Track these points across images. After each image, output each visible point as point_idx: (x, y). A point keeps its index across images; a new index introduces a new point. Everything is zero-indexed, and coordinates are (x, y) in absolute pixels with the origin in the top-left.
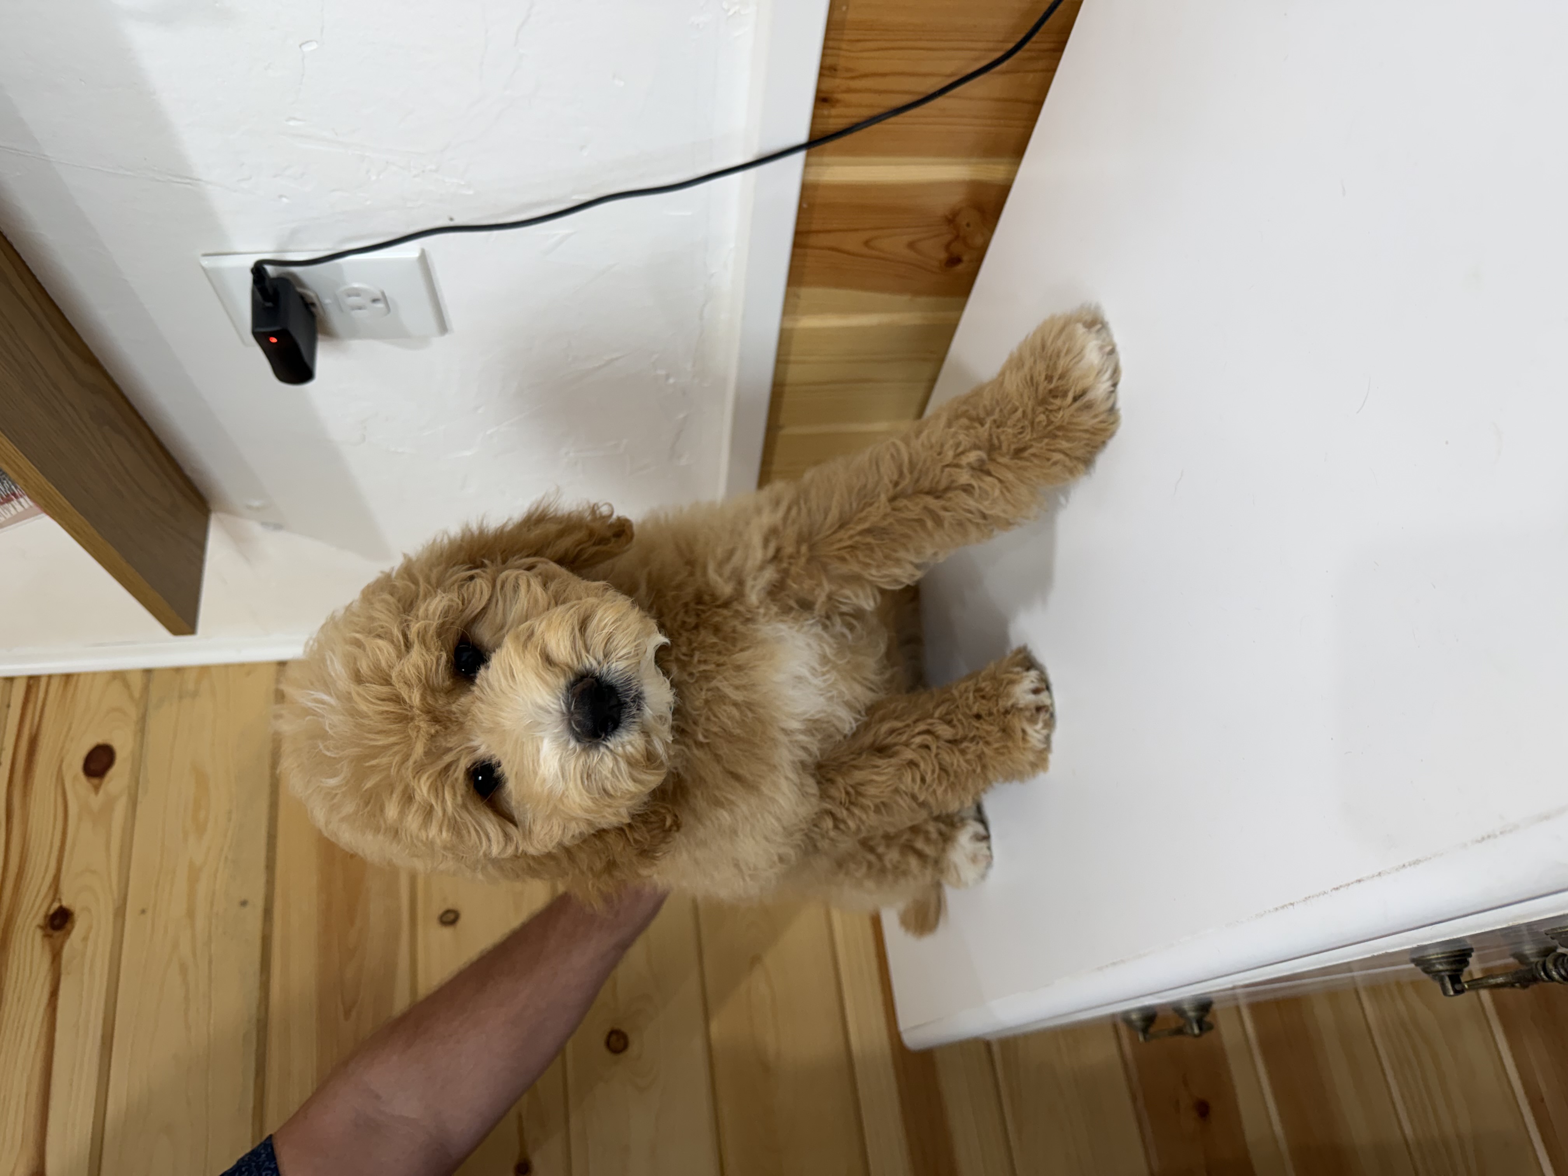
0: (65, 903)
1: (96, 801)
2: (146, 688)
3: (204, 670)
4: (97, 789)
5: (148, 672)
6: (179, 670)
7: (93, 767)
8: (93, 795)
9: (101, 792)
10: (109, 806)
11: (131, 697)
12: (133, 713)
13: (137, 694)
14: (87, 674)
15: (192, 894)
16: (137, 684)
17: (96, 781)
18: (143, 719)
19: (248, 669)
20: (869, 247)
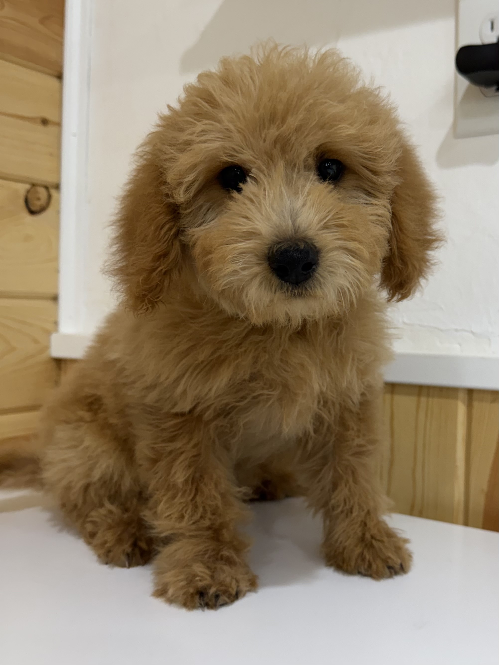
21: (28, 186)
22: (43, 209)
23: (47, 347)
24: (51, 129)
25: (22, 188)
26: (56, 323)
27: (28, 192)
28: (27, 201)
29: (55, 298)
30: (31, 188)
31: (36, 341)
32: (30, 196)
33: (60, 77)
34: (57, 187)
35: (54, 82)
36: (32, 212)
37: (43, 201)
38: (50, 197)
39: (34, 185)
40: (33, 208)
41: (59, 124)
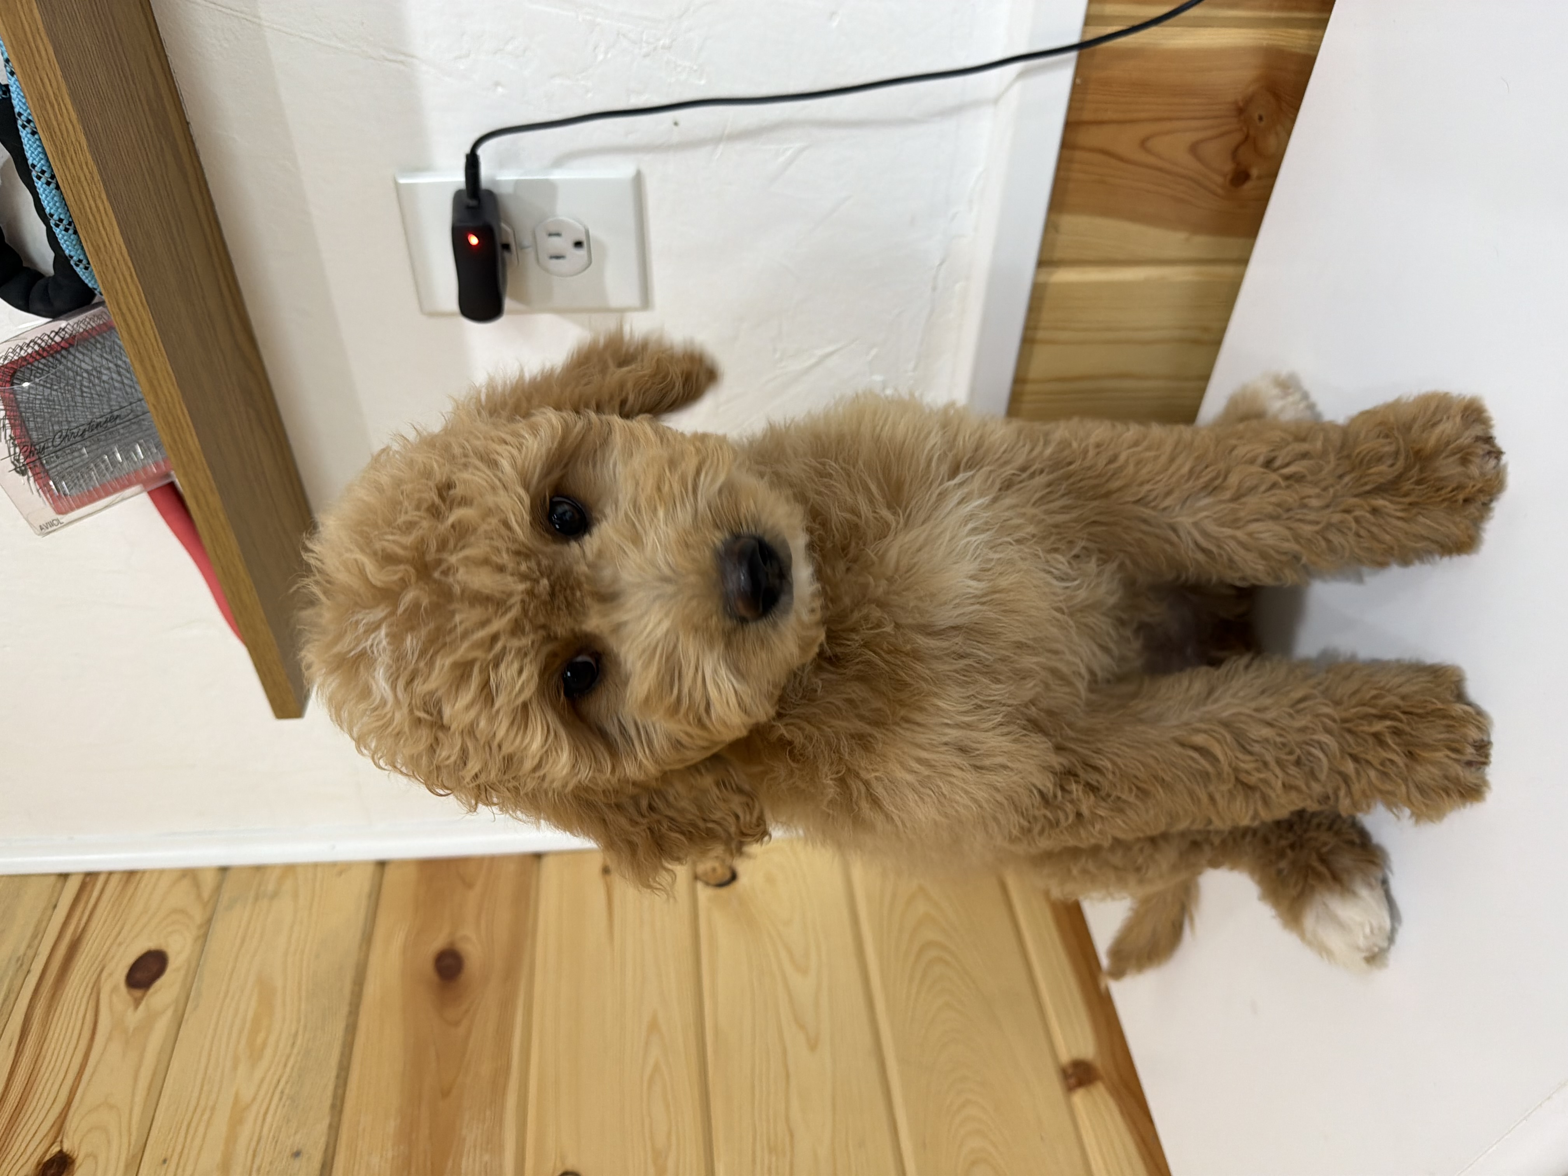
0: (66, 1147)
1: (133, 1018)
2: (218, 889)
3: (289, 869)
4: (137, 1003)
5: (224, 870)
6: (259, 869)
7: (138, 976)
8: (130, 1011)
9: (142, 1007)
10: (147, 1026)
11: (199, 896)
12: (198, 916)
13: (206, 894)
14: (152, 872)
15: (231, 1139)
16: (209, 882)
17: (138, 993)
18: (208, 923)
19: (341, 868)
20: (1148, 151)
21: (700, 886)
25: (704, 893)
27: (707, 884)
28: (721, 885)
30: (701, 880)
32: (713, 882)
33: (538, 856)
39: (696, 878)
40: (728, 876)
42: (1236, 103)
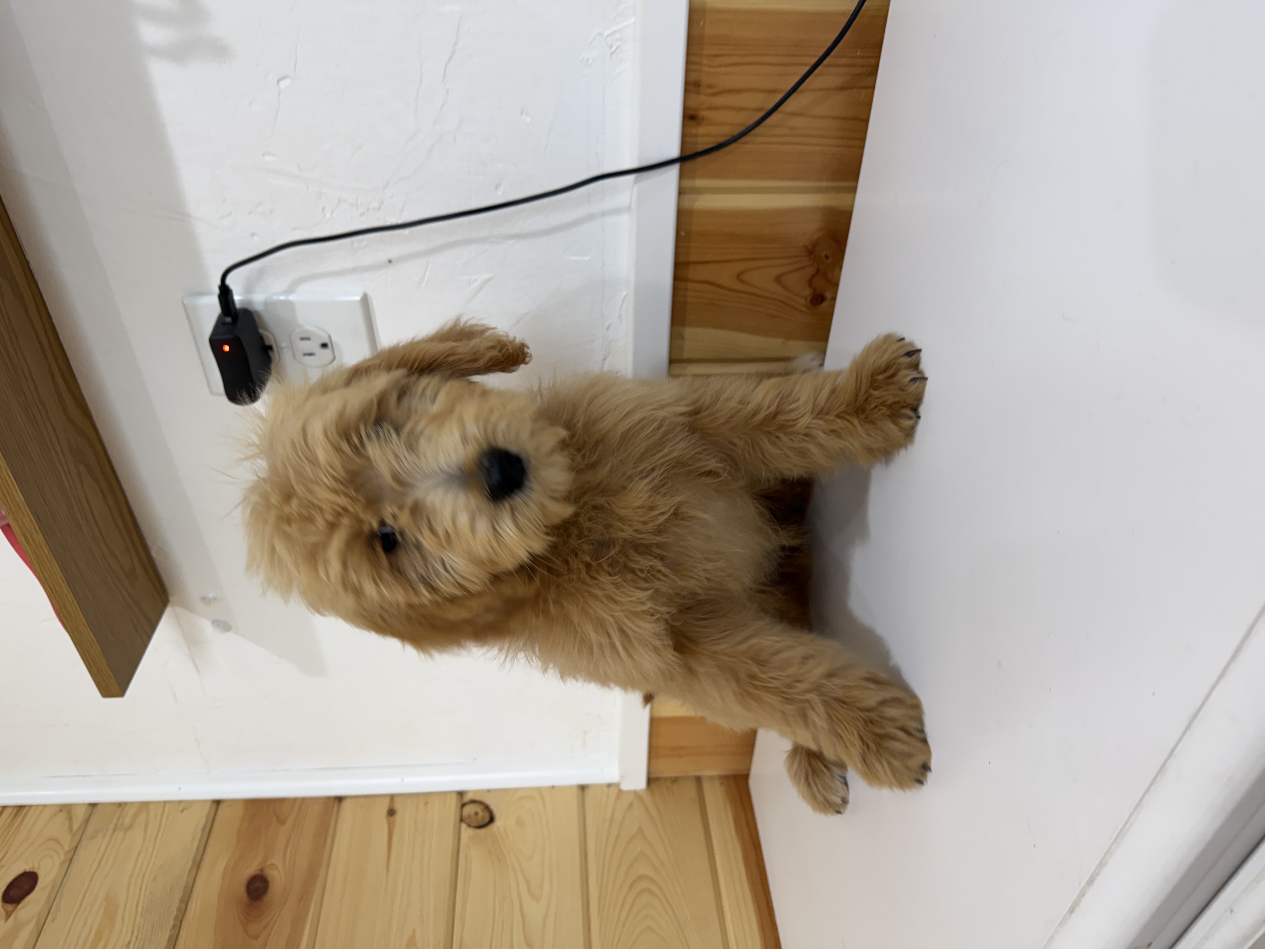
2: (86, 821)
5: (93, 805)
7: (12, 893)
9: (12, 918)
10: (14, 933)
11: (71, 827)
12: (67, 843)
13: (75, 827)
14: (37, 807)
16: (80, 816)
17: (10, 908)
18: (74, 850)
19: (184, 806)
20: (742, 281)
21: (464, 826)
22: (487, 808)
23: (635, 793)
24: (398, 806)
25: (467, 832)
26: (609, 785)
27: (469, 826)
28: (480, 827)
29: (583, 788)
30: (464, 822)
31: (631, 806)
32: (475, 824)
33: (339, 799)
34: (461, 794)
35: (346, 805)
36: (492, 820)
37: (478, 809)
38: (473, 802)
39: (462, 820)
40: (487, 819)
41: (392, 797)
42: (806, 247)
